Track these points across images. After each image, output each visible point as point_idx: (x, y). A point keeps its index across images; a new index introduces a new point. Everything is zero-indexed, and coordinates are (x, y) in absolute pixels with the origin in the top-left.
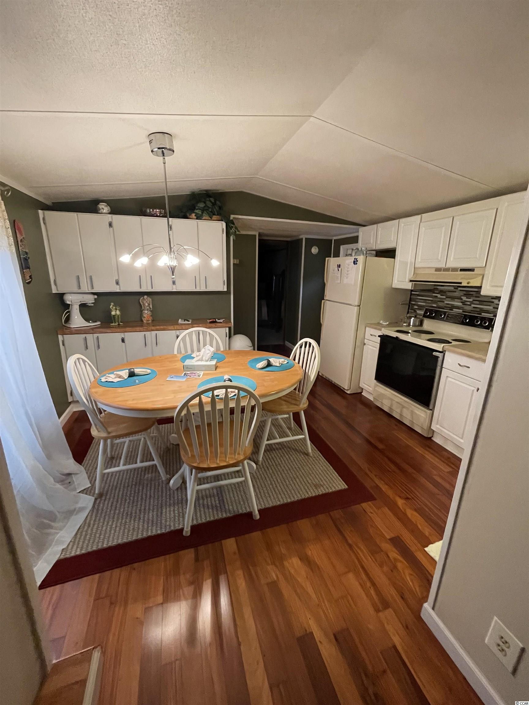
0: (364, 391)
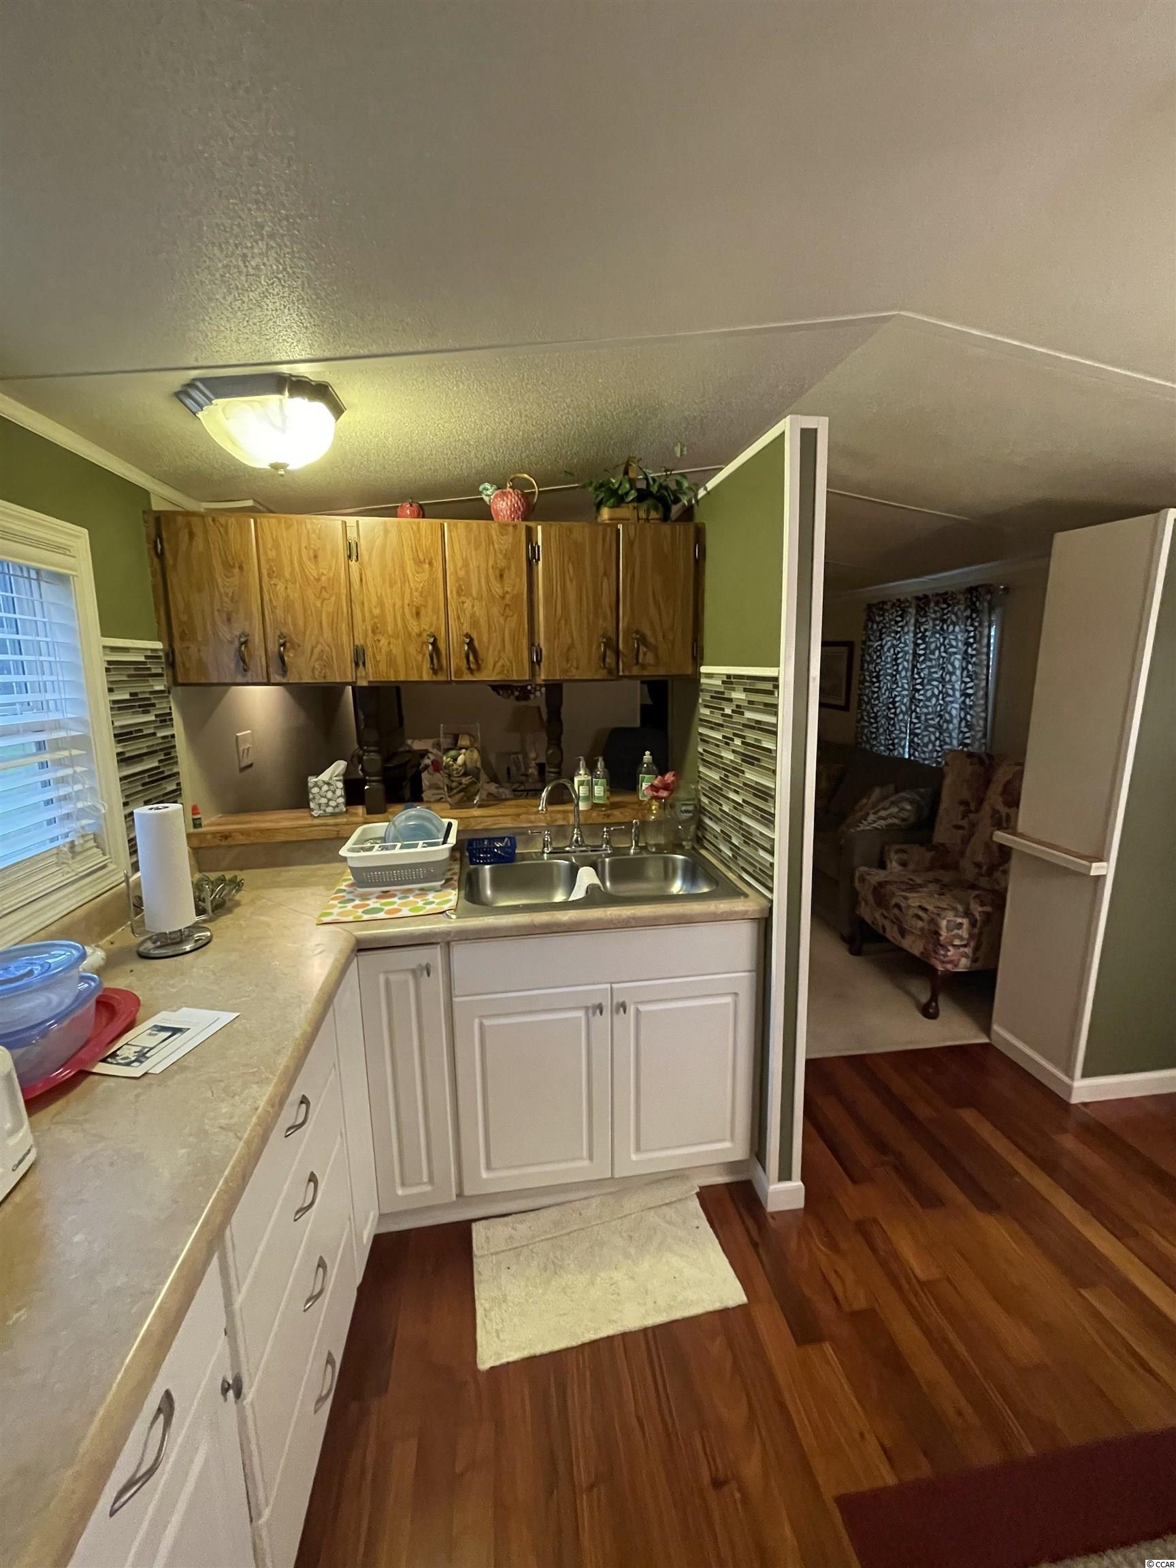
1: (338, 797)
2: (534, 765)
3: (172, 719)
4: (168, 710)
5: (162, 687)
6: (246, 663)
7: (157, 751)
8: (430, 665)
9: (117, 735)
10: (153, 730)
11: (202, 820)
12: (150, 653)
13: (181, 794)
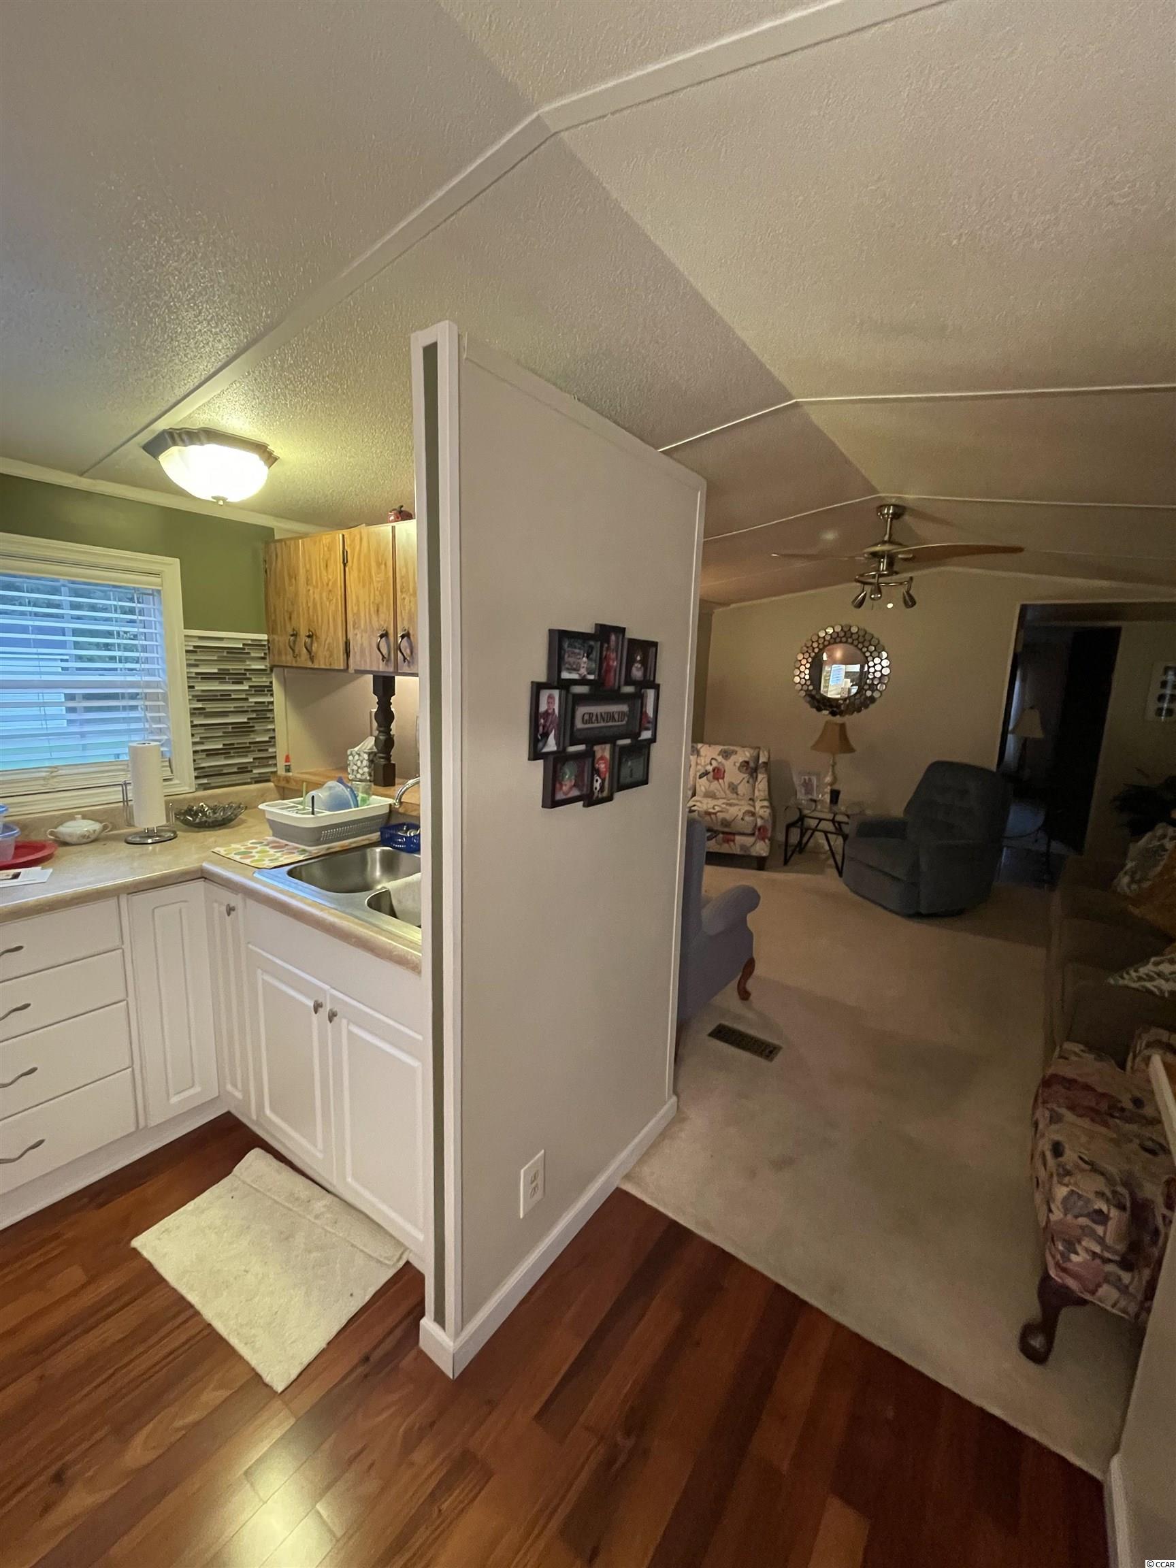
1: (365, 767)
2: (829, 791)
3: (272, 691)
4: (268, 684)
5: (263, 667)
6: (293, 651)
7: (247, 711)
8: (381, 657)
9: (193, 696)
10: (244, 696)
11: (292, 767)
12: (250, 642)
13: (274, 746)
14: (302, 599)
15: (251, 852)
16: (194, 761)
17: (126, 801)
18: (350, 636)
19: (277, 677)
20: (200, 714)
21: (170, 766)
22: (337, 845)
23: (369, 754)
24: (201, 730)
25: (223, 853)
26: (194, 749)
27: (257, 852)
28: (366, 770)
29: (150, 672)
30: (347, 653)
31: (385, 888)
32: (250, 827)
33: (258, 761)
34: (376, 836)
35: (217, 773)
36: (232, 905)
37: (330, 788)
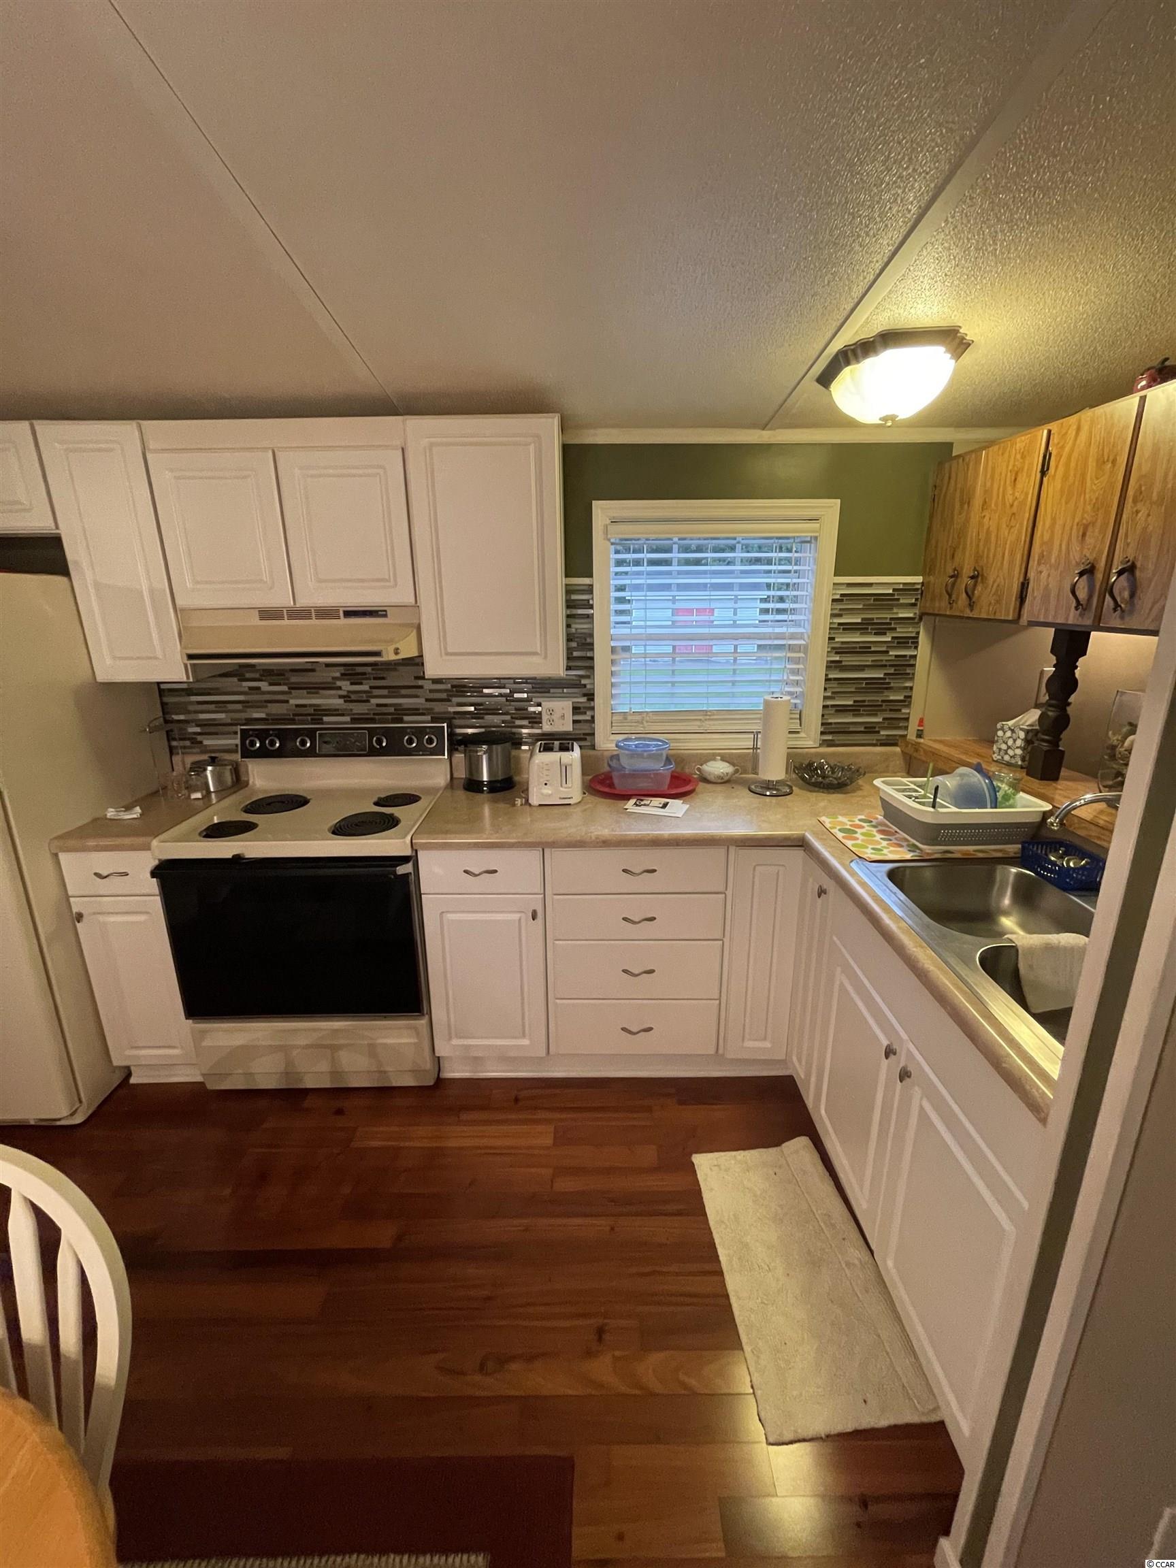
0: (132, 1068)
1: (1017, 748)
3: (917, 642)
4: (914, 635)
5: (911, 615)
6: (950, 595)
7: (885, 666)
8: (1074, 604)
9: (833, 648)
10: (884, 649)
11: (925, 733)
12: (901, 587)
13: (908, 706)
14: (972, 532)
15: (856, 832)
16: (823, 716)
17: (755, 748)
18: (1032, 574)
19: (927, 630)
20: (836, 667)
21: (800, 719)
22: (959, 850)
23: (1027, 732)
24: (834, 684)
25: (828, 826)
26: (825, 704)
27: (863, 834)
28: (1019, 752)
29: (796, 623)
30: (1022, 598)
31: (1011, 941)
32: (864, 797)
33: (887, 722)
34: (1013, 849)
35: (843, 730)
36: (825, 887)
37: (961, 775)
